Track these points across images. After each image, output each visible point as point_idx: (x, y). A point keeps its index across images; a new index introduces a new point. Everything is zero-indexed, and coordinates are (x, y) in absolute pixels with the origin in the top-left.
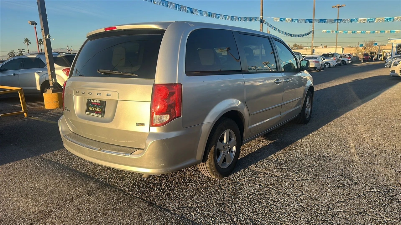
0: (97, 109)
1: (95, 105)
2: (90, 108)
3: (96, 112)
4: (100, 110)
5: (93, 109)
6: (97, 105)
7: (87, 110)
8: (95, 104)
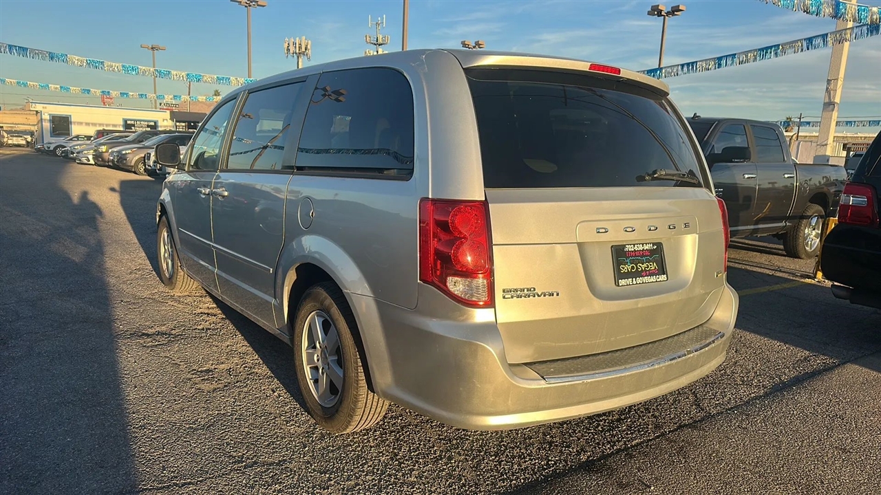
0: (645, 265)
1: (638, 257)
2: (626, 268)
3: (644, 274)
4: (653, 266)
5: (633, 268)
6: (643, 256)
7: (619, 275)
8: (636, 256)
